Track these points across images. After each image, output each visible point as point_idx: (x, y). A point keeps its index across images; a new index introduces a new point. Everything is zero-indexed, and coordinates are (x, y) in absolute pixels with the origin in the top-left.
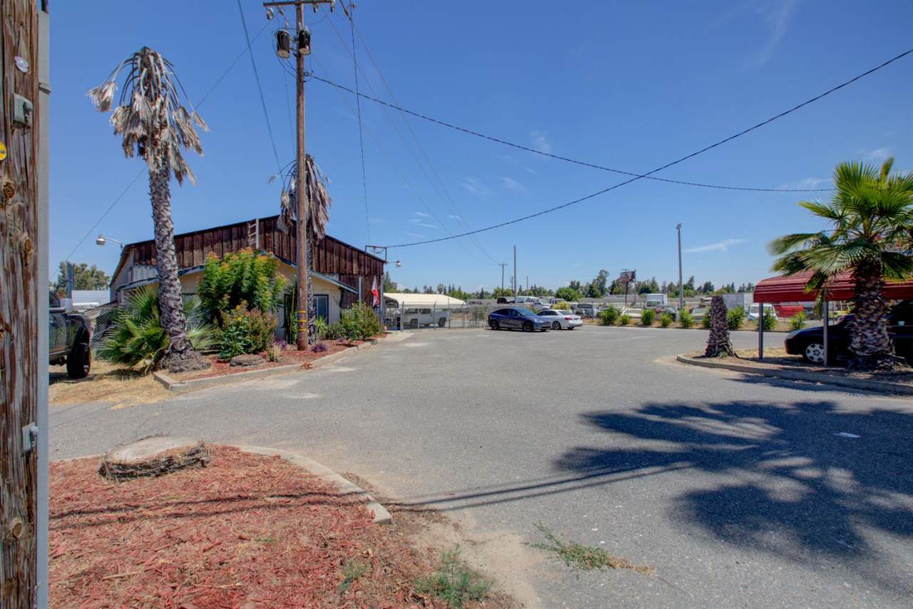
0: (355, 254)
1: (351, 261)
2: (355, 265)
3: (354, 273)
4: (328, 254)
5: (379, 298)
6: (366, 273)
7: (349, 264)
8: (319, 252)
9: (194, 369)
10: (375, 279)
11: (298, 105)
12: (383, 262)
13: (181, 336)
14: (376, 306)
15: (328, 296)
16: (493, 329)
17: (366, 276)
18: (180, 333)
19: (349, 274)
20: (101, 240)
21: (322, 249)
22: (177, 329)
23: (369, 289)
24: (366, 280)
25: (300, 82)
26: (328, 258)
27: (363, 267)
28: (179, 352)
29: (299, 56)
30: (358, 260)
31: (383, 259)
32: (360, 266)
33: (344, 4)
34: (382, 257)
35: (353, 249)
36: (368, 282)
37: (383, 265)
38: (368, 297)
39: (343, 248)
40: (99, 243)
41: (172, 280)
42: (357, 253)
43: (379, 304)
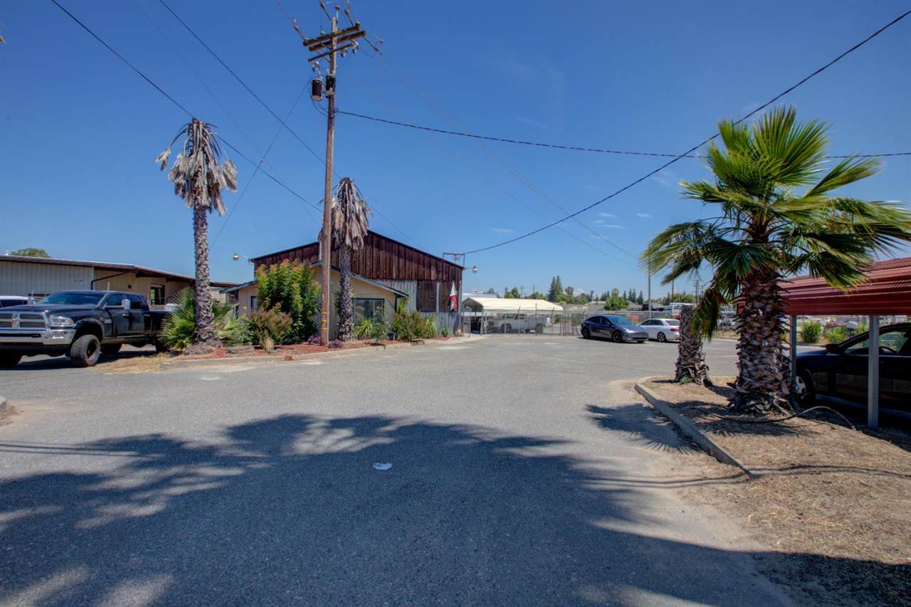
0: (433, 261)
1: (430, 267)
2: (433, 272)
3: (432, 279)
4: (407, 262)
5: (457, 303)
6: (444, 279)
7: (427, 271)
8: (399, 260)
9: (197, 353)
10: (453, 284)
11: (328, 138)
12: (462, 268)
13: (206, 329)
14: (453, 310)
15: (383, 300)
16: (585, 338)
17: (444, 281)
18: (206, 326)
19: (428, 280)
20: (236, 256)
21: (402, 257)
22: (204, 323)
23: (446, 294)
24: (444, 286)
25: (330, 118)
26: (407, 266)
27: (441, 274)
28: (202, 340)
29: (330, 98)
30: (436, 266)
31: (461, 265)
32: (438, 272)
33: (372, 43)
34: (459, 263)
35: (431, 257)
36: (446, 287)
37: (461, 271)
38: (447, 301)
39: (422, 256)
40: (235, 259)
41: (202, 287)
42: (435, 260)
43: (457, 308)
